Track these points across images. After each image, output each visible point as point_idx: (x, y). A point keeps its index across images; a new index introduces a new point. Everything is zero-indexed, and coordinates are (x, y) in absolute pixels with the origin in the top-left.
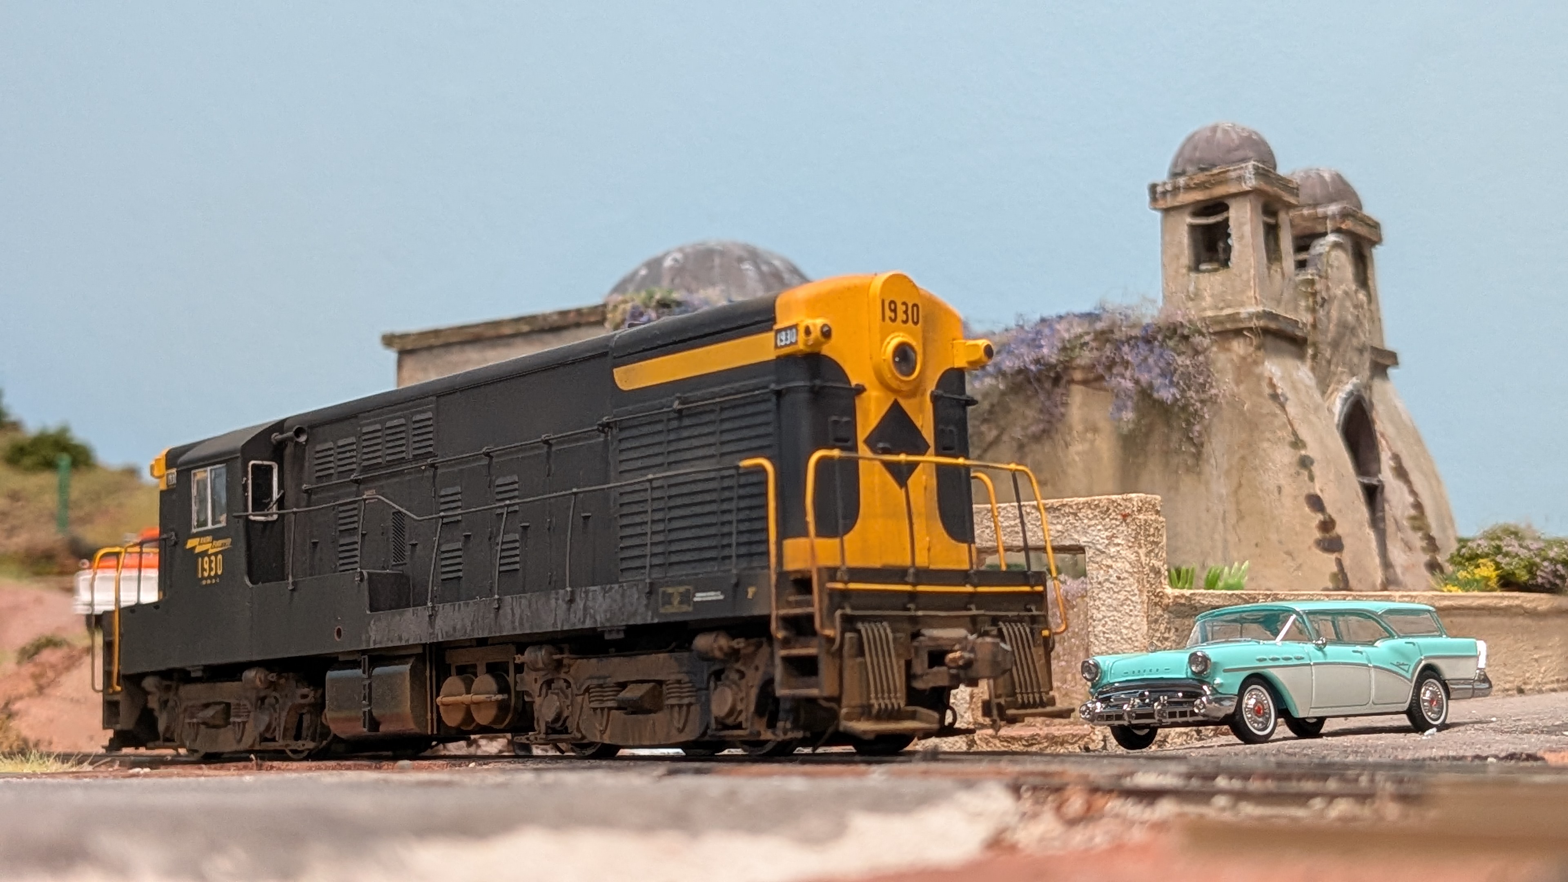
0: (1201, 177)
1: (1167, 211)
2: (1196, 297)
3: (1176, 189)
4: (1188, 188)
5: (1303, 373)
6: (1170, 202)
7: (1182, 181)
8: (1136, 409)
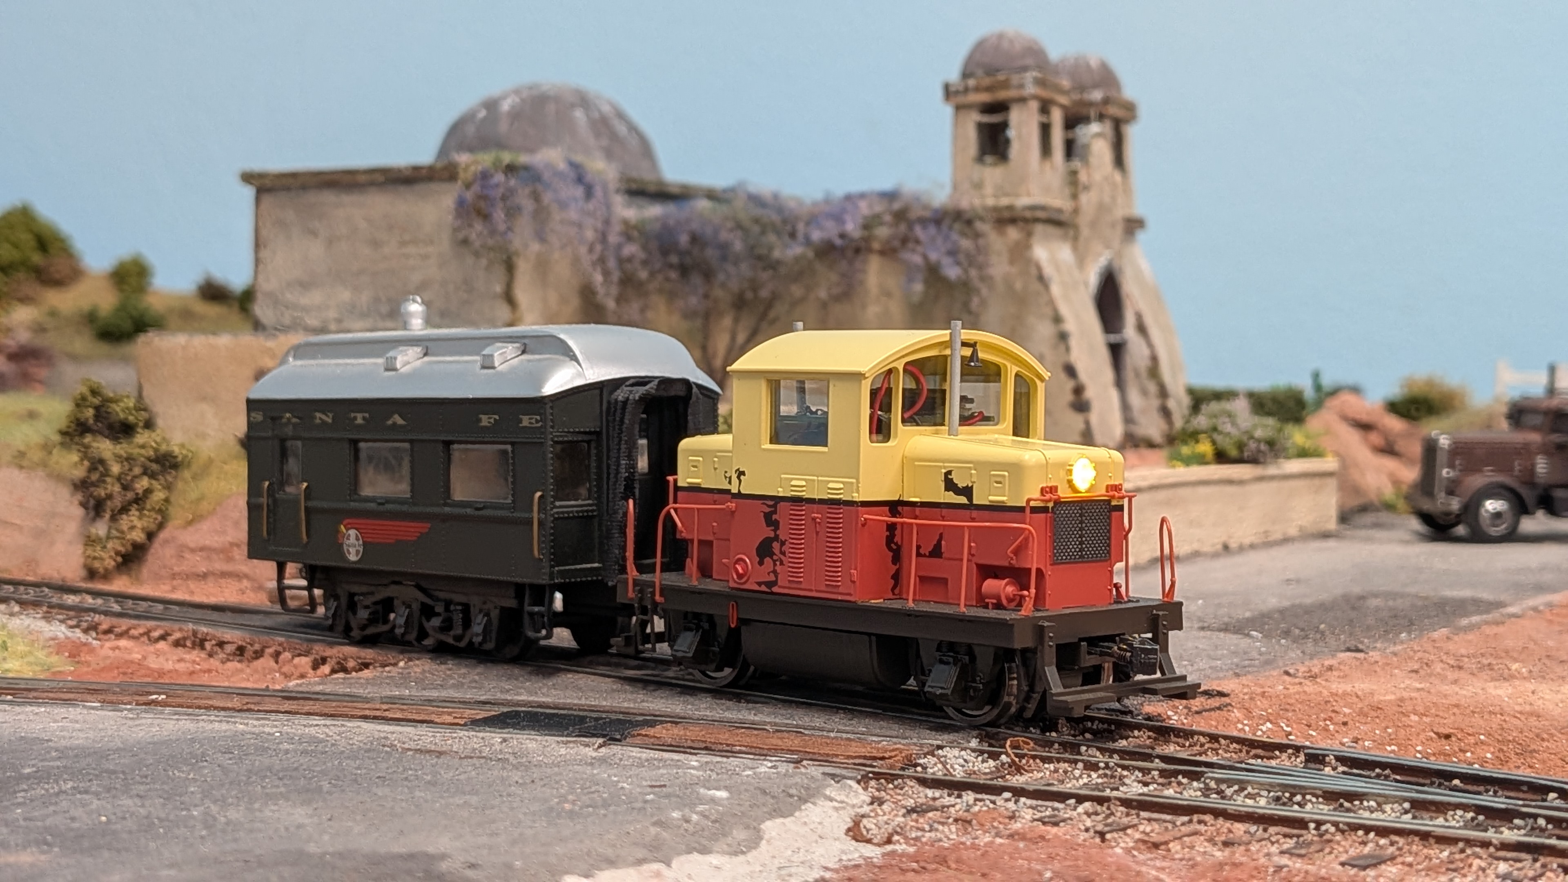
0: (987, 81)
1: (959, 108)
2: (978, 186)
3: (966, 90)
4: (977, 89)
5: (1065, 253)
6: (962, 99)
7: (971, 82)
8: (926, 282)
